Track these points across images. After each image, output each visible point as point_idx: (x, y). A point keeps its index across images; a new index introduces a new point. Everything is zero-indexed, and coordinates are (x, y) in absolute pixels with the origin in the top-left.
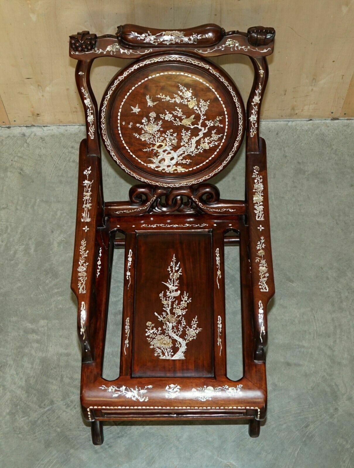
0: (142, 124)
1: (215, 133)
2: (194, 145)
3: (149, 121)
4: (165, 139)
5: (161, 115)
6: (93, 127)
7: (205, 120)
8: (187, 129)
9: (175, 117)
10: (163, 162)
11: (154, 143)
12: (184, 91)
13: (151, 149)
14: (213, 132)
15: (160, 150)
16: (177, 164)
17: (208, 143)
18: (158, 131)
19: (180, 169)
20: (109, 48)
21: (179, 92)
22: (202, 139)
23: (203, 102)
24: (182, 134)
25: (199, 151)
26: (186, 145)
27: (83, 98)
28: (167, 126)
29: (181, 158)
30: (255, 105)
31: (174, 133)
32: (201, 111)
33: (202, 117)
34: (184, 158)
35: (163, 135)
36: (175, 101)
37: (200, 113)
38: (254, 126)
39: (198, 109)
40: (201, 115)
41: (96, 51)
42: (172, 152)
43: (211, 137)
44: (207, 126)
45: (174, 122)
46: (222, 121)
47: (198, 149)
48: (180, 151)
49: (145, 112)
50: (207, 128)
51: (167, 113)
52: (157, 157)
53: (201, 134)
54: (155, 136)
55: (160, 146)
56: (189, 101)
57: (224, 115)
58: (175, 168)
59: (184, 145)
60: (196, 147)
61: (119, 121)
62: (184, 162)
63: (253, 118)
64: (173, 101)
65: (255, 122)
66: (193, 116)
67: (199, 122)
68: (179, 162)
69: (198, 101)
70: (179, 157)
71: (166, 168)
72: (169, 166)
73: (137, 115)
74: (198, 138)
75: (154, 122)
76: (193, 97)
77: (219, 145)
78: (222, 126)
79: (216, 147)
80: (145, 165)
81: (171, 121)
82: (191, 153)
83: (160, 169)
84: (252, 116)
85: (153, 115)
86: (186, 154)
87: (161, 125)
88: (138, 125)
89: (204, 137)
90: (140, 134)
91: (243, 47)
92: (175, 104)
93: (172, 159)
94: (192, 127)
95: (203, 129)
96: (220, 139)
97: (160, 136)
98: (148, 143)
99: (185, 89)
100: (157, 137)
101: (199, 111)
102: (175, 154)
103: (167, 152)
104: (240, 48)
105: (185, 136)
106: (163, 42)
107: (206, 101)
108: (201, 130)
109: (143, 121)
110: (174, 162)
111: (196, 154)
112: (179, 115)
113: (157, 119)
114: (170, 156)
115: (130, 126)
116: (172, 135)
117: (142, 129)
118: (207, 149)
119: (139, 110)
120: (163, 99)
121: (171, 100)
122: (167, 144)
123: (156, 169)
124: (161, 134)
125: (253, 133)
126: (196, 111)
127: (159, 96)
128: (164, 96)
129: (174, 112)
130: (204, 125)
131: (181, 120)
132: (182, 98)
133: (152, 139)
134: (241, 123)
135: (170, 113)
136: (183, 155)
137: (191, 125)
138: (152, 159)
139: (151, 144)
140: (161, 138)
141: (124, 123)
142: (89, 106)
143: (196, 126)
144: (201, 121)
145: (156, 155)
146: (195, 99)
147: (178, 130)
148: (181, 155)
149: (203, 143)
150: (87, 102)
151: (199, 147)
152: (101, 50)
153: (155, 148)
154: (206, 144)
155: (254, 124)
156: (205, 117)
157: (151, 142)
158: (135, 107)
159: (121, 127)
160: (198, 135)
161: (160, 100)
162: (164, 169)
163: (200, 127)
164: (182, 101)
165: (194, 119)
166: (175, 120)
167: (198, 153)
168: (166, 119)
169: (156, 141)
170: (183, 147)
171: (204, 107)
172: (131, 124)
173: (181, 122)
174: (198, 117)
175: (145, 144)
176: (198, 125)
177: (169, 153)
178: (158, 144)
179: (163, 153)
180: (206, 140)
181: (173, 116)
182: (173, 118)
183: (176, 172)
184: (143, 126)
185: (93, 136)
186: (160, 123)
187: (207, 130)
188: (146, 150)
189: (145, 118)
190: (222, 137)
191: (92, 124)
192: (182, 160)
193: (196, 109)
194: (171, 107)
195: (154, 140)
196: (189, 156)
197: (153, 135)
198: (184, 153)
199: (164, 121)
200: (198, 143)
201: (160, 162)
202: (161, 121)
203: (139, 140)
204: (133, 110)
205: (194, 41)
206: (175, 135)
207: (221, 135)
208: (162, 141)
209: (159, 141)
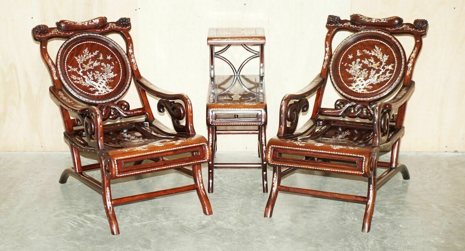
0: (352, 64)
1: (389, 73)
2: (376, 78)
3: (356, 63)
4: (361, 74)
5: (362, 61)
6: (327, 62)
7: (385, 65)
8: (374, 69)
9: (370, 62)
10: (357, 86)
11: (355, 75)
12: (377, 49)
13: (353, 78)
14: (388, 72)
15: (358, 80)
16: (364, 88)
17: (384, 78)
18: (359, 69)
19: (365, 91)
20: (345, 24)
21: (374, 50)
22: (381, 76)
23: (386, 55)
24: (371, 72)
25: (378, 82)
26: (372, 78)
27: (326, 47)
28: (364, 66)
29: (368, 85)
30: (412, 58)
31: (367, 70)
32: (383, 60)
33: (383, 64)
34: (369, 85)
35: (361, 71)
36: (371, 54)
37: (383, 61)
38: (410, 69)
39: (382, 59)
40: (383, 62)
41: (338, 25)
42: (364, 81)
43: (386, 75)
44: (385, 68)
45: (368, 65)
46: (393, 67)
47: (378, 81)
48: (368, 81)
49: (355, 59)
50: (385, 70)
51: (366, 60)
52: (355, 83)
53: (381, 73)
54: (356, 72)
55: (358, 77)
56: (379, 55)
57: (395, 63)
58: (363, 90)
59: (370, 78)
60: (377, 80)
61: (340, 62)
62: (369, 87)
63: (410, 65)
64: (370, 54)
65: (410, 67)
66: (379, 63)
67: (381, 66)
68: (366, 87)
69: (383, 55)
70: (366, 84)
71: (358, 89)
72: (360, 89)
73: (350, 60)
74: (379, 75)
75: (358, 64)
76: (381, 53)
77: (389, 79)
78: (393, 69)
79: (387, 80)
80: (348, 87)
81: (367, 64)
82: (373, 83)
83: (354, 90)
84: (409, 64)
85: (358, 60)
86: (371, 83)
87: (362, 66)
88: (349, 65)
89: (382, 75)
90: (349, 70)
91: (411, 29)
92: (371, 55)
93: (363, 85)
94: (377, 68)
95: (382, 70)
96: (390, 76)
97: (359, 72)
98: (352, 75)
99: (378, 48)
100: (357, 72)
101: (382, 60)
102: (365, 83)
103: (361, 81)
104: (409, 29)
105: (373, 72)
106: (372, 21)
107: (387, 55)
108: (381, 70)
109: (353, 63)
110: (363, 87)
111: (376, 83)
112: (372, 62)
113: (360, 62)
114: (362, 83)
115: (345, 65)
116: (365, 72)
117: (351, 67)
118: (382, 81)
119: (352, 57)
120: (366, 52)
121: (369, 53)
122: (362, 76)
123: (353, 90)
124: (360, 71)
125: (408, 73)
126: (381, 60)
127: (364, 51)
128: (366, 51)
129: (369, 60)
130: (383, 68)
131: (372, 64)
132: (375, 53)
133: (355, 73)
134: (403, 67)
135: (368, 60)
136: (369, 84)
137: (377, 67)
138: (352, 84)
139: (353, 76)
140: (360, 73)
141: (342, 63)
142: (328, 51)
143: (379, 68)
144: (382, 66)
145: (355, 82)
146: (382, 54)
147: (370, 69)
148: (368, 83)
149: (381, 77)
150: (328, 49)
151: (378, 80)
152: (341, 24)
153: (356, 78)
154: (383, 78)
155: (410, 68)
156: (385, 64)
157: (354, 75)
158: (350, 55)
159: (341, 65)
160: (379, 73)
161: (364, 53)
162: (357, 91)
163: (381, 69)
164: (375, 54)
165: (379, 64)
166: (369, 64)
167: (377, 83)
168: (365, 63)
169: (357, 74)
170: (370, 79)
171: (386, 58)
172: (346, 64)
173: (372, 65)
174: (381, 63)
175: (350, 75)
176: (380, 67)
177: (362, 82)
178: (357, 76)
179: (359, 81)
180: (383, 76)
181: (368, 62)
182: (368, 63)
183: (363, 92)
184: (352, 66)
185: (325, 67)
186: (361, 65)
187: (384, 71)
188: (350, 79)
189: (354, 62)
190: (392, 75)
191: (326, 61)
192: (368, 86)
193: (381, 59)
194: (368, 57)
195: (356, 74)
196: (372, 85)
197: (356, 71)
198: (370, 83)
199: (363, 64)
200: (378, 77)
201: (356, 86)
202: (362, 64)
203: (348, 73)
204: (349, 57)
205: (387, 21)
206: (367, 72)
207: (392, 74)
208: (360, 75)
209: (358, 74)
